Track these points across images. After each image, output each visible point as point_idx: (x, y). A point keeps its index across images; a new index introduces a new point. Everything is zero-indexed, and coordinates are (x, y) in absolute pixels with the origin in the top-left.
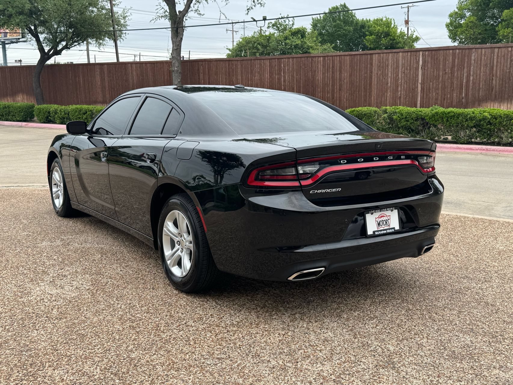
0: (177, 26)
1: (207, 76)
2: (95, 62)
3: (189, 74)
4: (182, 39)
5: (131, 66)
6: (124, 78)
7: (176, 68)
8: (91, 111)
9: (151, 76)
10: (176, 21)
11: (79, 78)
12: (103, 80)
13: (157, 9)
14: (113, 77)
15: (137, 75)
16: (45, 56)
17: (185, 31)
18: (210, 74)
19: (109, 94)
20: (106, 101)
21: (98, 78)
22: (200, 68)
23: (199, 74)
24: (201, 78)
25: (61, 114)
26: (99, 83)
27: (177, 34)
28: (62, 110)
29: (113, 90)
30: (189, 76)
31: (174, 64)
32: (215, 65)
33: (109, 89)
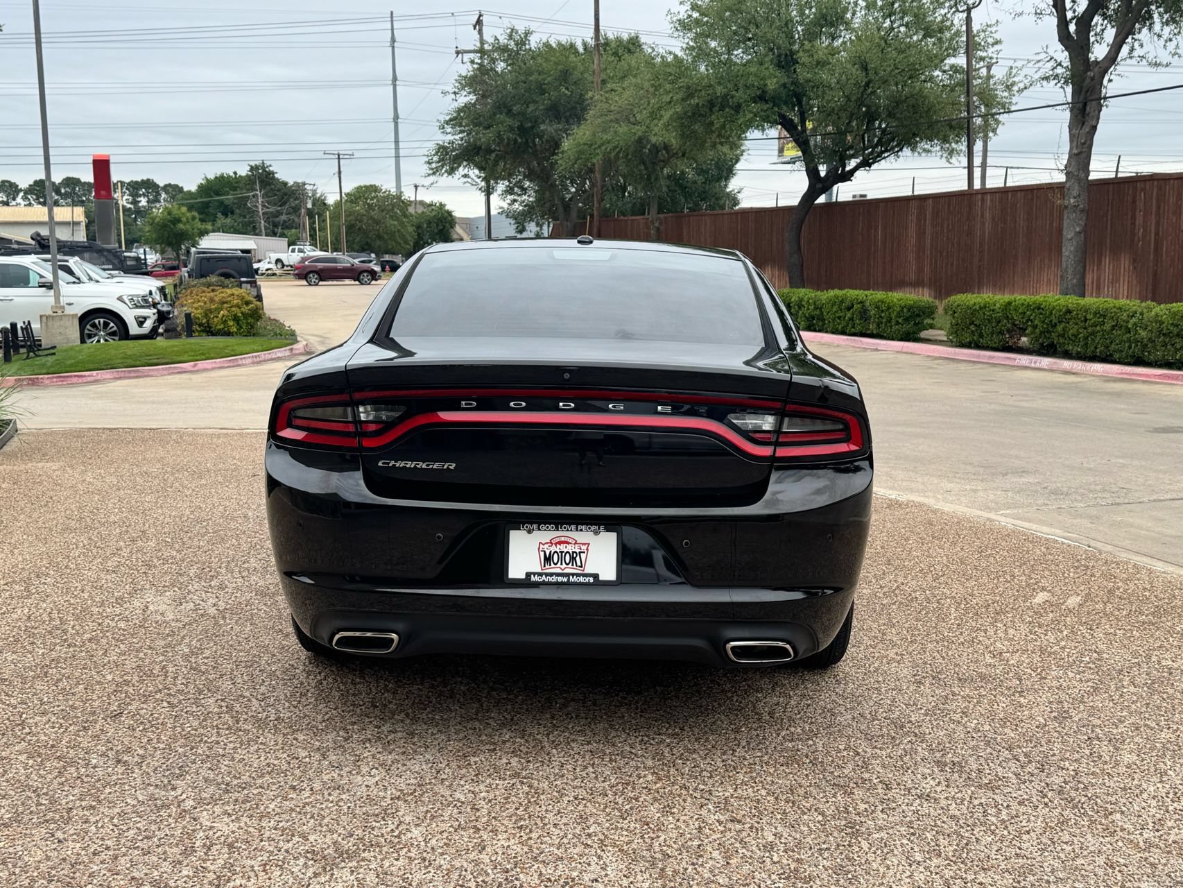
0: (1085, 98)
1: (1153, 216)
2: (913, 192)
3: (1110, 213)
4: (1094, 128)
5: (983, 199)
6: (966, 228)
7: (1072, 201)
8: (861, 302)
9: (1021, 222)
10: (1082, 87)
11: (875, 230)
12: (921, 233)
13: (1039, 61)
14: (942, 227)
15: (993, 219)
16: (818, 185)
17: (1104, 109)
18: (1162, 211)
19: (931, 264)
20: (923, 281)
21: (912, 228)
22: (1138, 197)
23: (1134, 210)
24: (1137, 223)
25: (808, 309)
26: (913, 241)
27: (1084, 117)
28: (810, 301)
29: (938, 254)
30: (1109, 217)
31: (1068, 190)
32: (1175, 189)
33: (931, 253)
